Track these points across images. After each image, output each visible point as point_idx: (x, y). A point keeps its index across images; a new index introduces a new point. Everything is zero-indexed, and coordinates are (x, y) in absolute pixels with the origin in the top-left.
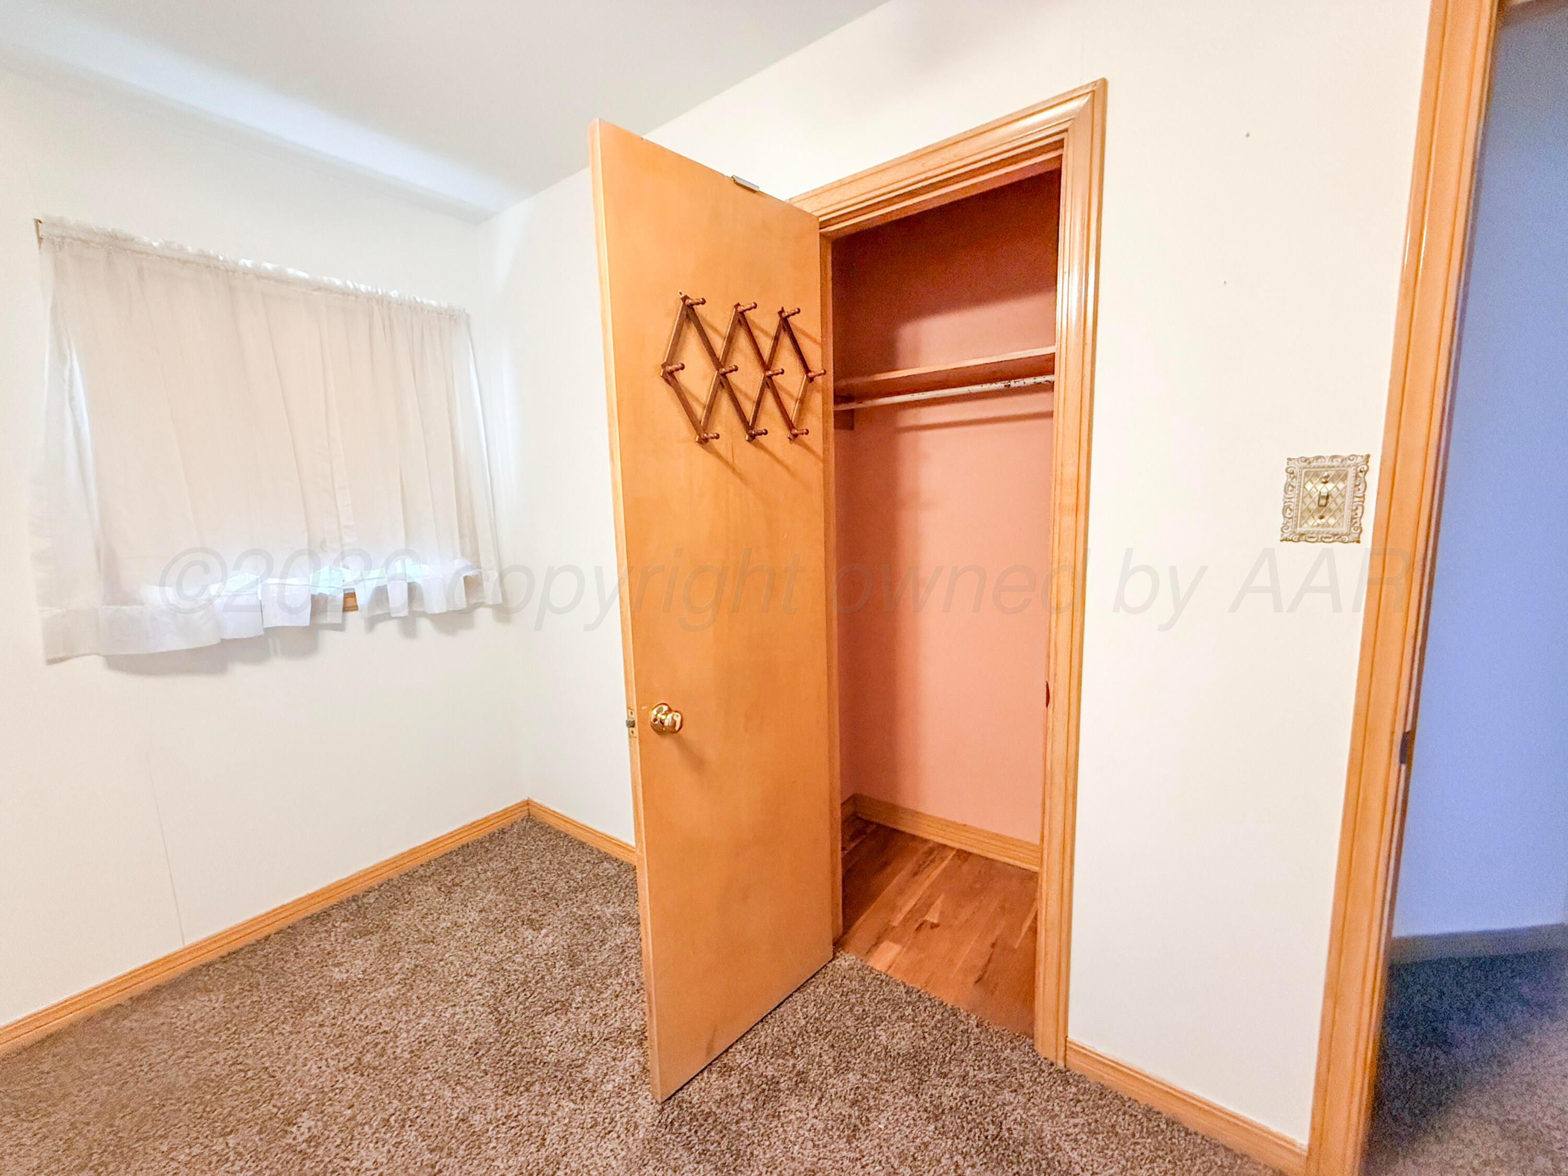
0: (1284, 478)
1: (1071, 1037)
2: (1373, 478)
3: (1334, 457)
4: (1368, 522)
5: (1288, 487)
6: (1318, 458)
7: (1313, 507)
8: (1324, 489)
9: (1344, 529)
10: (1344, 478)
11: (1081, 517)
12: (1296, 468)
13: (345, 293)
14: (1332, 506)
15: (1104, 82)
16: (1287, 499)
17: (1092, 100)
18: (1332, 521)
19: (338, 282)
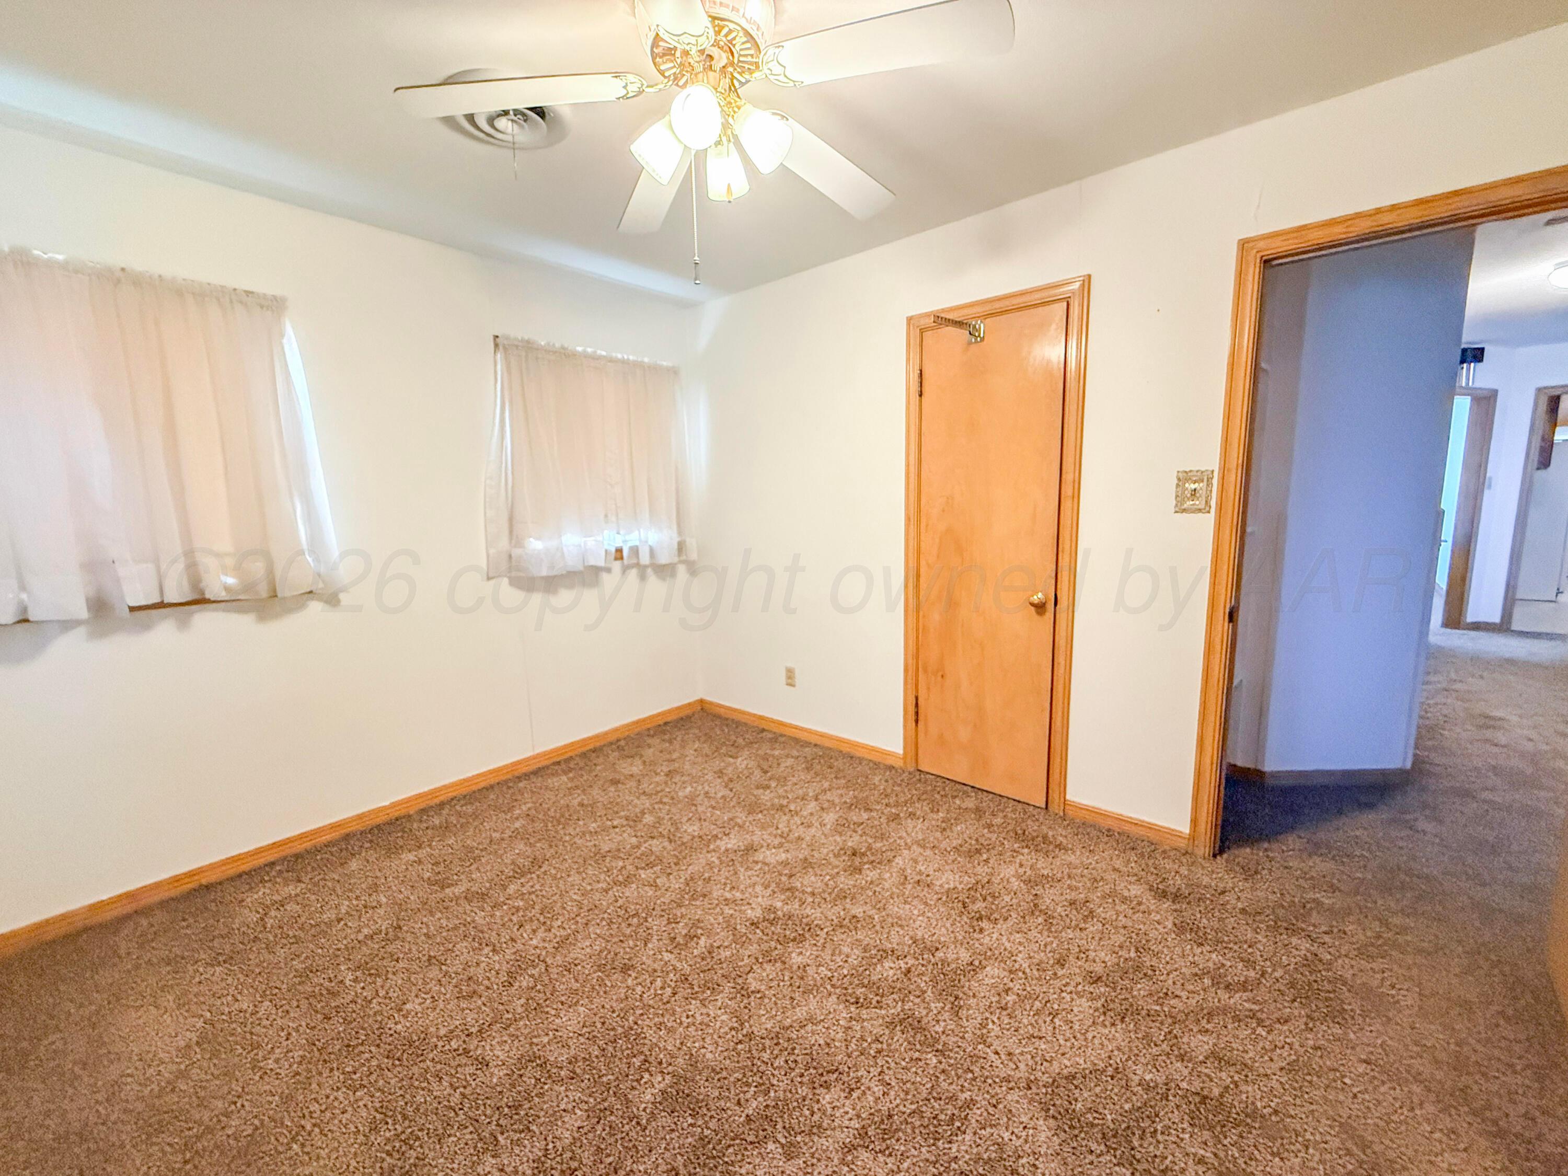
0: (1176, 481)
1: (1068, 797)
2: (1215, 481)
3: (1197, 471)
4: (1213, 503)
5: (1178, 485)
6: (1191, 471)
7: (1189, 495)
8: (1193, 486)
9: (1203, 507)
10: (1203, 481)
11: (1076, 500)
12: (1181, 475)
13: (624, 362)
14: (1198, 495)
15: (1089, 276)
16: (1177, 492)
17: (1083, 285)
18: (1197, 503)
19: (619, 356)
